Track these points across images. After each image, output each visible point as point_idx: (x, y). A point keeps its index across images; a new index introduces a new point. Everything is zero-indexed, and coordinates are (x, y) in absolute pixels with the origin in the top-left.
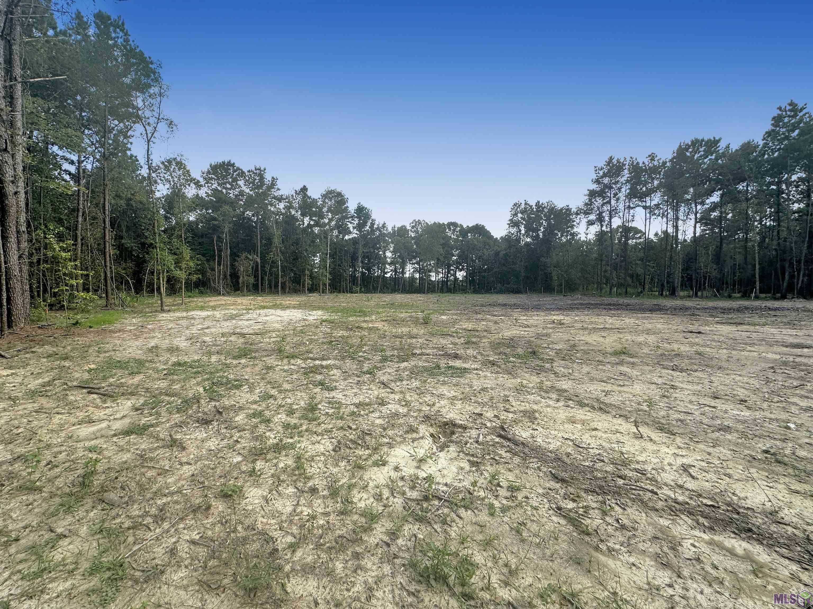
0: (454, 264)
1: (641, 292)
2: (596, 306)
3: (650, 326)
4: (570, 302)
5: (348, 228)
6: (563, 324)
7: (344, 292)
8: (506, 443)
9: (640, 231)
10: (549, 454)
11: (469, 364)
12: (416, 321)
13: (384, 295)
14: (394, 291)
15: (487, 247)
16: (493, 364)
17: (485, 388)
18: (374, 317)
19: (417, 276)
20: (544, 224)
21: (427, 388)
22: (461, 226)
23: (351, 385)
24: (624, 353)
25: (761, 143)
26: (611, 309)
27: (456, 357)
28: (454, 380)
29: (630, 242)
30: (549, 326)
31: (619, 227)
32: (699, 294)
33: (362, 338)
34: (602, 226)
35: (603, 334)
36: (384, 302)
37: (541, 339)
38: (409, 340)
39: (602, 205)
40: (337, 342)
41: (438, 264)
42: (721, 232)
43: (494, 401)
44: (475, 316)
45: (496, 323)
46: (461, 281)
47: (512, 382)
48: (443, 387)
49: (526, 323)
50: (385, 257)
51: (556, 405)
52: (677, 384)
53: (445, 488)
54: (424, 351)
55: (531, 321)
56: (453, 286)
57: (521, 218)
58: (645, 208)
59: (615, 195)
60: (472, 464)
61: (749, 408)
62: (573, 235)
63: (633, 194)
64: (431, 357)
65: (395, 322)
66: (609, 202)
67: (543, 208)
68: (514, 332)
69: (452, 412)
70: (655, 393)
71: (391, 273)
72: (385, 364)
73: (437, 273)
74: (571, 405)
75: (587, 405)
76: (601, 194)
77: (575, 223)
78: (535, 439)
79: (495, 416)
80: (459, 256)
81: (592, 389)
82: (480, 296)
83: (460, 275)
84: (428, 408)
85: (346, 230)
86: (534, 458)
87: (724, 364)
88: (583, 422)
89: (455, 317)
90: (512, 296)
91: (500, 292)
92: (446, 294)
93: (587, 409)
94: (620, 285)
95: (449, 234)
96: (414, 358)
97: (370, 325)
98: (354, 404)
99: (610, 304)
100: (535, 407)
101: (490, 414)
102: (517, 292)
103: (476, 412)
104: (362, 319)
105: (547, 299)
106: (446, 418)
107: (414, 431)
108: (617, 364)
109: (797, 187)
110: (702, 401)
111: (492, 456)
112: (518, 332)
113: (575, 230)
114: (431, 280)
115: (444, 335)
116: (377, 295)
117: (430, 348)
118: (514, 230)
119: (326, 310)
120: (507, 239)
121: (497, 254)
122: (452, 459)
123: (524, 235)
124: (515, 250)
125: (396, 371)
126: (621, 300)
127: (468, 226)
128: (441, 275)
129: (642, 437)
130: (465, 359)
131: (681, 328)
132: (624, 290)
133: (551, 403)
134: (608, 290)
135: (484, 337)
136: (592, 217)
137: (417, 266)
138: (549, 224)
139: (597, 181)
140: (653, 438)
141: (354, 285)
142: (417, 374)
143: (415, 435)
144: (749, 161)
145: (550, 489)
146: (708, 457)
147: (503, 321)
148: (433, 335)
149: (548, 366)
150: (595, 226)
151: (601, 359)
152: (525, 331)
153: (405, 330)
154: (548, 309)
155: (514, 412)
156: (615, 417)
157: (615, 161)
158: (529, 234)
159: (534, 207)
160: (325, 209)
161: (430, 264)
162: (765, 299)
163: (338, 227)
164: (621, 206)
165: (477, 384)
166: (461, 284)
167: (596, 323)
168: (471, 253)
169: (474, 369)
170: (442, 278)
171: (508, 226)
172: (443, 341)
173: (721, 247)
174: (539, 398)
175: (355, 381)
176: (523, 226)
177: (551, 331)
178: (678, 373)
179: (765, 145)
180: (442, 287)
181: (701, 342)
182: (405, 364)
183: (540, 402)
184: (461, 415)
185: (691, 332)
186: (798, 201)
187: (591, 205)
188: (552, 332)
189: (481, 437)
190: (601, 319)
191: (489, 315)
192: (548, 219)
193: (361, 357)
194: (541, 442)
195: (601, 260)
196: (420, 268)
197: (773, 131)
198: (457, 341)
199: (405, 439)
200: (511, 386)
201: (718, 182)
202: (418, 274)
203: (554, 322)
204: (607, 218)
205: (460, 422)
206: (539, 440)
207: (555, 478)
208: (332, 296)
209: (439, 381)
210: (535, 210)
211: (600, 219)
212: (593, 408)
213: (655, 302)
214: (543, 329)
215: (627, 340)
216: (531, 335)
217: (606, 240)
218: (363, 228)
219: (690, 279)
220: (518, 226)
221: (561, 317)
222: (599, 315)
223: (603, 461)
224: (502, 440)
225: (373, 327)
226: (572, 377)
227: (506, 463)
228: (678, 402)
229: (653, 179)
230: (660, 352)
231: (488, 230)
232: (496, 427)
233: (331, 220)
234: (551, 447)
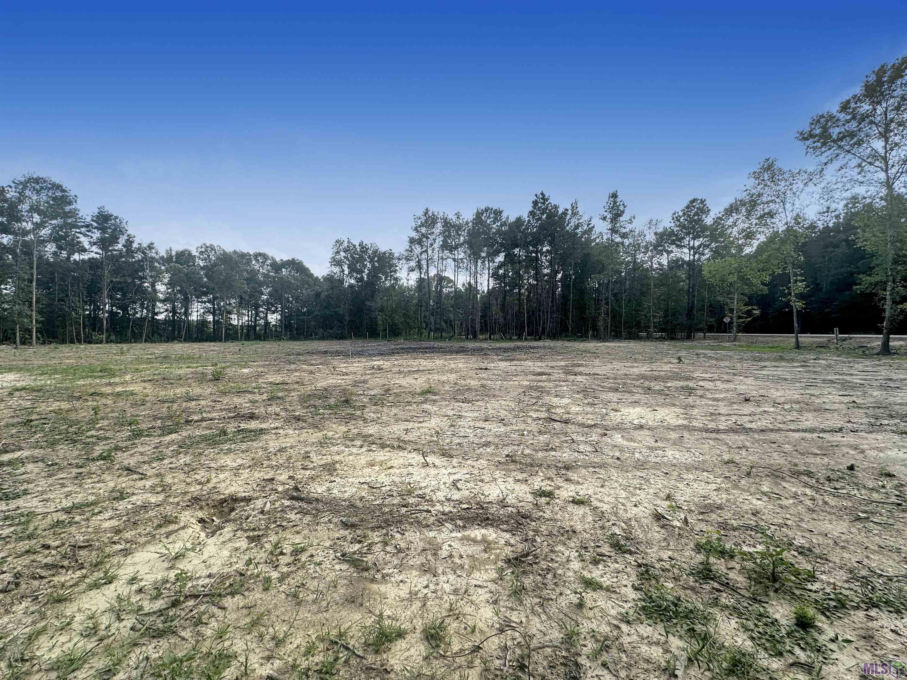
0: (264, 304)
1: (453, 336)
2: (414, 350)
3: (453, 366)
4: (393, 347)
5: (79, 242)
6: (382, 369)
7: (72, 342)
8: (297, 504)
9: (452, 281)
10: (343, 503)
11: (268, 424)
12: (201, 378)
13: (153, 345)
14: (171, 338)
15: (306, 286)
16: (298, 420)
17: (283, 448)
18: (128, 377)
19: (210, 318)
20: (368, 266)
21: (202, 461)
22: (273, 259)
23: (61, 481)
24: (430, 392)
25: (527, 219)
26: (426, 352)
27: (251, 418)
28: (244, 446)
29: (444, 290)
30: (368, 372)
31: (435, 275)
32: (492, 337)
33: (96, 410)
34: (421, 273)
35: (416, 376)
36: (151, 354)
37: (358, 386)
38: (185, 404)
39: (421, 254)
40: (43, 421)
41: (241, 303)
42: (505, 286)
43: (292, 461)
44: (288, 367)
45: (311, 372)
46: (273, 325)
47: (316, 436)
48: (226, 457)
49: (345, 371)
50: (155, 291)
51: (358, 452)
52: (464, 414)
53: (207, 581)
54: (205, 415)
55: (351, 369)
56: (263, 332)
57: (344, 257)
58: (454, 260)
59: (432, 245)
60: (251, 539)
61: (504, 425)
62: (396, 279)
63: (445, 246)
64: (217, 421)
65: (166, 382)
66: (426, 251)
67: (367, 249)
68: (331, 381)
69: (235, 484)
70: (445, 423)
71: (165, 314)
72: (136, 441)
73: (239, 315)
74: (374, 449)
75: (388, 446)
76: (419, 242)
77: (397, 268)
78: (330, 492)
79: (290, 477)
80: (270, 294)
81: (395, 429)
82: (298, 343)
83: (273, 318)
84: (199, 487)
85: (73, 245)
86: (327, 511)
87: (497, 393)
88: (381, 463)
89: (260, 370)
90: (335, 342)
91: (323, 338)
92: (252, 342)
93: (388, 449)
94: (436, 330)
95: (257, 267)
96: (188, 427)
97: (119, 389)
98: (63, 509)
99: (426, 348)
100: (337, 458)
101: (283, 477)
102: (341, 337)
103: (265, 478)
104: (104, 381)
105: (372, 345)
106: (224, 494)
107: (170, 522)
108: (422, 403)
109: (546, 256)
110: (478, 425)
111: (278, 523)
112: (335, 381)
113: (398, 275)
114: (231, 325)
115: (240, 392)
116: (139, 346)
117: (217, 411)
118: (336, 270)
119: (28, 370)
120: (329, 279)
121: (318, 295)
122: (224, 542)
123: (347, 276)
124: (338, 292)
125: (154, 448)
126: (437, 344)
127: (282, 260)
128: (247, 318)
129: (428, 466)
130: (264, 418)
131: (476, 366)
132: (440, 335)
133: (354, 450)
134: (427, 334)
135: (294, 390)
136: (413, 264)
137: (209, 305)
138: (373, 266)
139: (416, 229)
140: (436, 464)
141: (94, 330)
142: (189, 447)
143: (172, 527)
144: (520, 232)
145: (338, 539)
146: (472, 469)
147: (320, 370)
148: (224, 393)
149: (358, 413)
150: (415, 272)
151: (410, 399)
152: (343, 379)
153: (180, 391)
154: (370, 355)
155: (314, 469)
156: (410, 452)
157: (430, 213)
158: (353, 276)
159: (357, 246)
160: (25, 207)
161: (230, 304)
162: (531, 340)
163: (55, 239)
164: (436, 257)
165: (273, 445)
166: (274, 329)
167: (411, 366)
168: (286, 293)
169: (274, 429)
170: (248, 321)
171: (330, 264)
172: (237, 400)
173: (504, 298)
174: (343, 448)
175: (73, 475)
176: (346, 266)
177: (369, 377)
178: (466, 404)
179: (529, 221)
180: (248, 332)
181: (486, 377)
182: (173, 436)
183: (343, 452)
184: (246, 486)
185: (481, 369)
186: (547, 268)
187: (412, 252)
188: (371, 378)
189: (268, 504)
190: (416, 363)
191: (305, 364)
192: (372, 261)
193: (92, 436)
194: (337, 493)
195: (421, 306)
196: (214, 308)
197: (533, 211)
198: (258, 397)
199: (154, 536)
200: (315, 440)
201: (502, 245)
202: (212, 317)
203: (373, 368)
204: (425, 266)
205: (243, 494)
206: (335, 491)
207: (346, 525)
208: (44, 349)
209: (222, 450)
210: (358, 250)
211: (419, 266)
212: (393, 447)
213: (462, 344)
214: (362, 375)
215: (434, 380)
216: (348, 383)
217: (424, 287)
218: (110, 245)
219: (486, 325)
220: (341, 266)
221: (381, 362)
222: (416, 359)
223: (392, 496)
224: (294, 502)
225: (126, 391)
226: (380, 421)
227: (294, 526)
228: (460, 429)
229: (460, 235)
230: (457, 387)
231: (307, 266)
232: (288, 489)
233: (38, 226)
234: (346, 495)
